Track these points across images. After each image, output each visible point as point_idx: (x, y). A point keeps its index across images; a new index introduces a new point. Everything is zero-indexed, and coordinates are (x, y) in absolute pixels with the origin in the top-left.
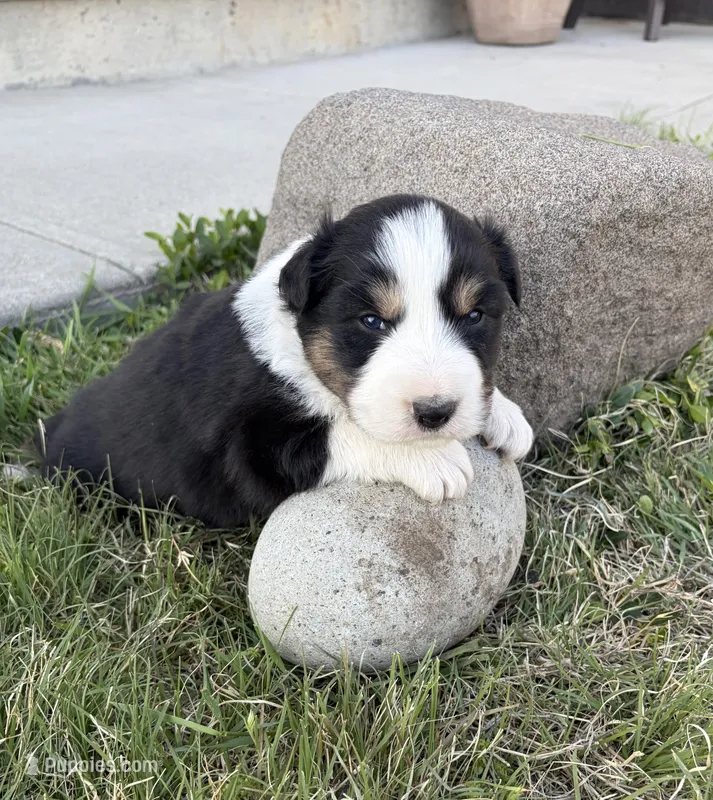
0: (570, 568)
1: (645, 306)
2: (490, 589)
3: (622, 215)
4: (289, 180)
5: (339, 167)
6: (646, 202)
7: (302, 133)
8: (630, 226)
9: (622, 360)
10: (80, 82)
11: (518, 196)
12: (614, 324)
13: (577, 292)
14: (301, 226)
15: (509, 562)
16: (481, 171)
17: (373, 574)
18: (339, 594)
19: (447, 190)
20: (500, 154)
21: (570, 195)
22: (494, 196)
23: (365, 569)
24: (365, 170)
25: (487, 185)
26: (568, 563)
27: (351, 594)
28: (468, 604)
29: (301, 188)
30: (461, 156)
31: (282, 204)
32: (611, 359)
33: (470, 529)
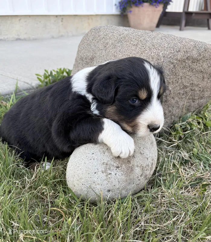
0: (172, 170)
1: (193, 89)
2: (146, 176)
3: (187, 58)
4: (81, 52)
5: (97, 47)
6: (195, 54)
7: (85, 38)
8: (189, 62)
9: (185, 107)
10: (18, 39)
11: (154, 51)
12: (183, 94)
13: (173, 82)
14: (84, 66)
15: (152, 167)
16: (142, 44)
17: (108, 167)
18: (96, 174)
19: (131, 51)
20: (148, 39)
21: (171, 50)
22: (146, 52)
23: (105, 166)
24: (105, 47)
25: (144, 49)
26: (171, 169)
27: (100, 173)
28: (139, 180)
29: (85, 55)
30: (136, 41)
31: (78, 60)
32: (182, 106)
33: (140, 155)
